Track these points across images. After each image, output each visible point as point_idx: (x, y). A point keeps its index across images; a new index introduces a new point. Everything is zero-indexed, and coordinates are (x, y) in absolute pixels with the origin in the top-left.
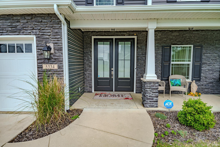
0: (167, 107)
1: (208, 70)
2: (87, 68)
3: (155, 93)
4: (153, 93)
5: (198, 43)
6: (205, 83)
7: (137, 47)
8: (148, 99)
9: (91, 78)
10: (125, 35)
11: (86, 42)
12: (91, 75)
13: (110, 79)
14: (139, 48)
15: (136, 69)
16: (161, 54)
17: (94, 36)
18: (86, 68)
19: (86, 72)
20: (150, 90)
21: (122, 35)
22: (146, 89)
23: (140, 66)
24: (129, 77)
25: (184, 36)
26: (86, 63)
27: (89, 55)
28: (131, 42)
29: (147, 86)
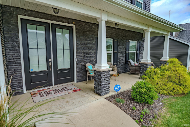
0: (116, 91)
1: (121, 57)
2: (13, 60)
3: (108, 81)
4: (106, 81)
5: (116, 37)
6: (119, 66)
7: (76, 36)
8: (103, 87)
9: (21, 73)
10: (64, 21)
11: (7, 22)
12: (21, 70)
13: (48, 72)
14: (78, 38)
15: (76, 58)
16: (95, 44)
17: (21, 15)
18: (11, 60)
19: (10, 67)
20: (105, 78)
21: (60, 21)
22: (102, 78)
23: (80, 55)
24: (69, 67)
25: (109, 31)
26: (9, 52)
27: (15, 41)
28: (69, 30)
29: (103, 76)
